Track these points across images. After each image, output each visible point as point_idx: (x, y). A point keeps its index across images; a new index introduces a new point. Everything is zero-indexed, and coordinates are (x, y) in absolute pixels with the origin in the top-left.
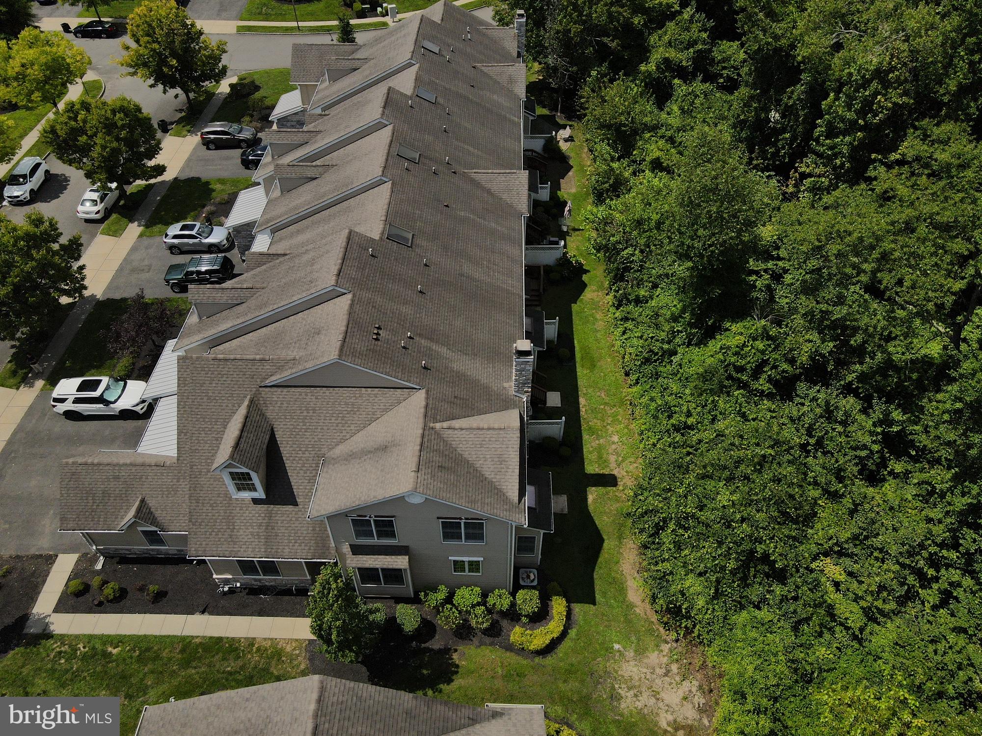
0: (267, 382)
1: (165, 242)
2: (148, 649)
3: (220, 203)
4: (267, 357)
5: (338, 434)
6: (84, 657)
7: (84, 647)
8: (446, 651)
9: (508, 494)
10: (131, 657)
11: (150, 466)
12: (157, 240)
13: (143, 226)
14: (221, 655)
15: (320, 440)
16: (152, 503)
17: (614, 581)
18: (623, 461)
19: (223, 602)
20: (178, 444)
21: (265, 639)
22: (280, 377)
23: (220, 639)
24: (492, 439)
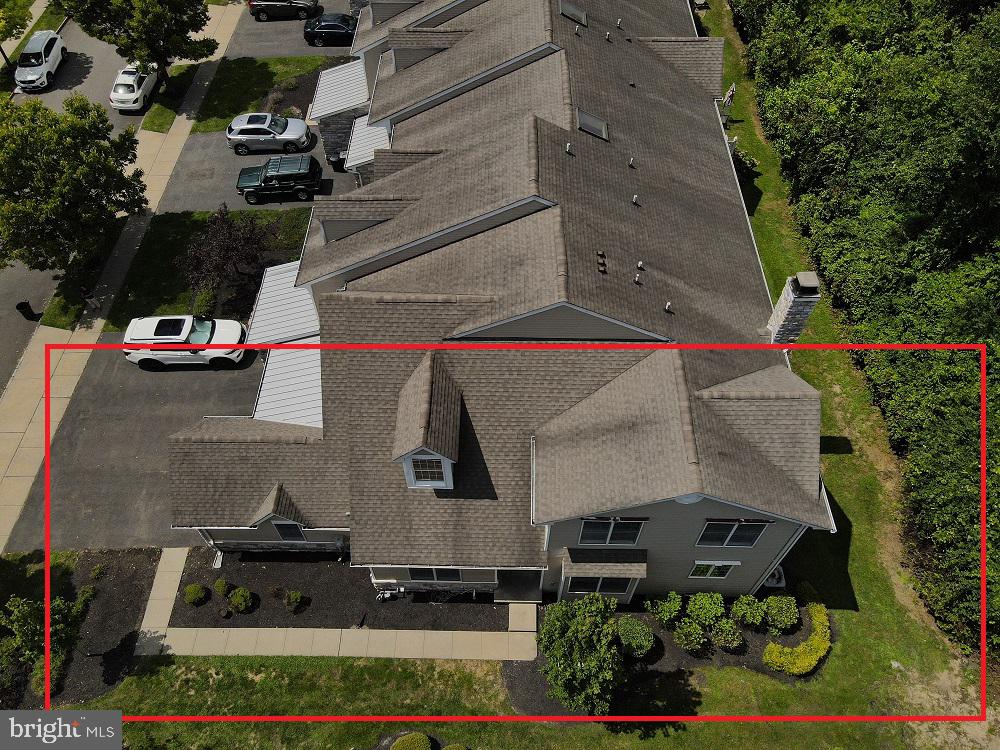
0: (455, 333)
1: (230, 139)
2: (301, 676)
3: (287, 90)
4: (453, 299)
5: (553, 403)
6: (220, 686)
7: (217, 674)
8: (680, 674)
9: (806, 487)
10: (280, 687)
11: (288, 444)
12: (215, 136)
13: (195, 119)
14: (394, 682)
15: (527, 410)
16: (292, 491)
17: (875, 578)
18: (852, 418)
19: (383, 611)
20: (324, 413)
21: (447, 661)
22: (474, 326)
23: (390, 660)
24: (781, 413)
